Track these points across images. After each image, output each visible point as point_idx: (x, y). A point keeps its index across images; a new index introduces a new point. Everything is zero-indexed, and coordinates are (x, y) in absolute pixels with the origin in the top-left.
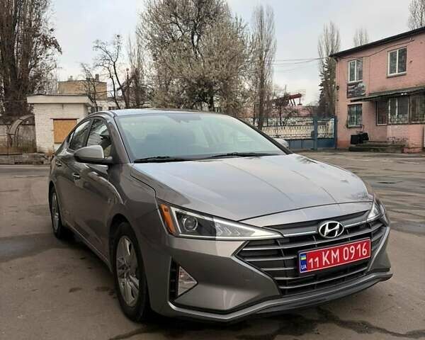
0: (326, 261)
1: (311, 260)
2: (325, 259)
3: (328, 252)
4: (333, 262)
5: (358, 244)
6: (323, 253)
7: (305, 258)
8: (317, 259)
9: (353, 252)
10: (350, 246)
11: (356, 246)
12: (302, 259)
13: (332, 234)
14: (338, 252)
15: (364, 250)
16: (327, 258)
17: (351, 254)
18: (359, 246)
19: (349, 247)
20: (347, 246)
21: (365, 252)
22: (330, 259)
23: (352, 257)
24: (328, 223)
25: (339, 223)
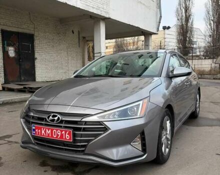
1: (37, 130)
2: (43, 132)
3: (45, 129)
4: (47, 135)
6: (42, 129)
7: (34, 128)
8: (39, 131)
9: (60, 134)
10: (58, 130)
11: (62, 131)
13: (53, 120)
14: (50, 131)
15: (67, 135)
17: (58, 135)
18: (64, 132)
20: (56, 130)
21: (68, 137)
22: (46, 133)
23: (59, 137)
24: (52, 114)
25: (58, 116)
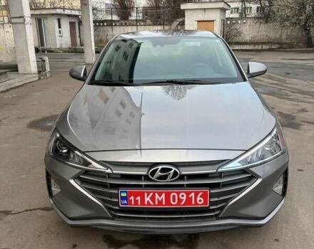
0: (148, 201)
1: (132, 198)
2: (147, 199)
3: (151, 194)
4: (157, 203)
5: (191, 192)
6: (146, 194)
7: (125, 195)
8: (139, 198)
9: (184, 198)
10: (180, 192)
11: (188, 194)
12: (122, 195)
13: (164, 178)
14: (163, 196)
15: (199, 199)
16: (151, 198)
17: (180, 200)
18: (193, 195)
19: (178, 194)
20: (176, 192)
21: (200, 201)
22: (154, 201)
23: (183, 203)
24: (160, 167)
25: (174, 169)
